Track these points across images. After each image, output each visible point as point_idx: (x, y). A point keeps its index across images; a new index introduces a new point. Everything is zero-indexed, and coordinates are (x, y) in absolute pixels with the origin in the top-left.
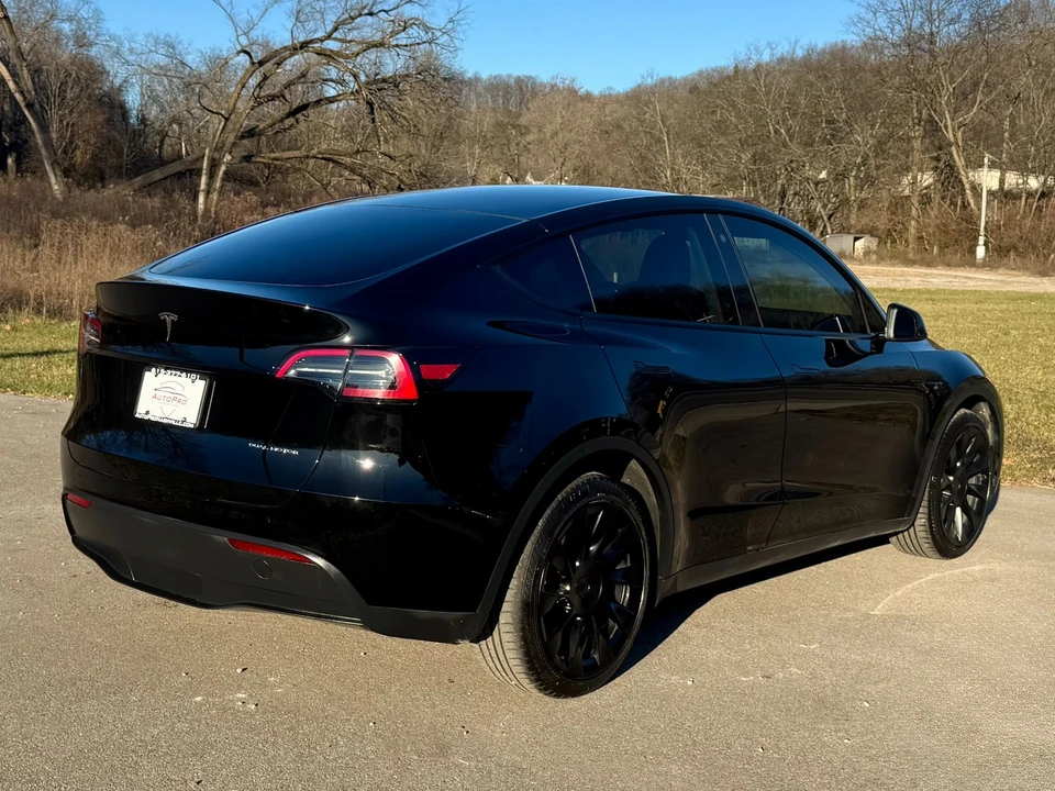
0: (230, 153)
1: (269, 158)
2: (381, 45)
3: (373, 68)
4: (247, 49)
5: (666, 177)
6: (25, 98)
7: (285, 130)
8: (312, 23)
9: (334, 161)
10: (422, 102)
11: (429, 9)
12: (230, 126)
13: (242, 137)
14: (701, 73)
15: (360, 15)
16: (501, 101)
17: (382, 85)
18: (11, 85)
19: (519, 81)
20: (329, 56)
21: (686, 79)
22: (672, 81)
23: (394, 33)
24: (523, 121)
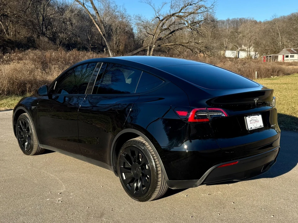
0: (155, 44)
1: (165, 45)
2: (194, 13)
3: (192, 20)
4: (158, 17)
5: (280, 44)
6: (103, 33)
7: (169, 38)
8: (176, 9)
9: (182, 45)
10: (205, 28)
11: (206, 2)
12: (154, 37)
13: (158, 40)
14: (292, 14)
15: (188, 5)
16: (235, 26)
17: (195, 24)
18: (99, 30)
19: (240, 19)
20: (180, 17)
21: (288, 16)
22: (284, 17)
23: (197, 10)
24: (239, 31)
